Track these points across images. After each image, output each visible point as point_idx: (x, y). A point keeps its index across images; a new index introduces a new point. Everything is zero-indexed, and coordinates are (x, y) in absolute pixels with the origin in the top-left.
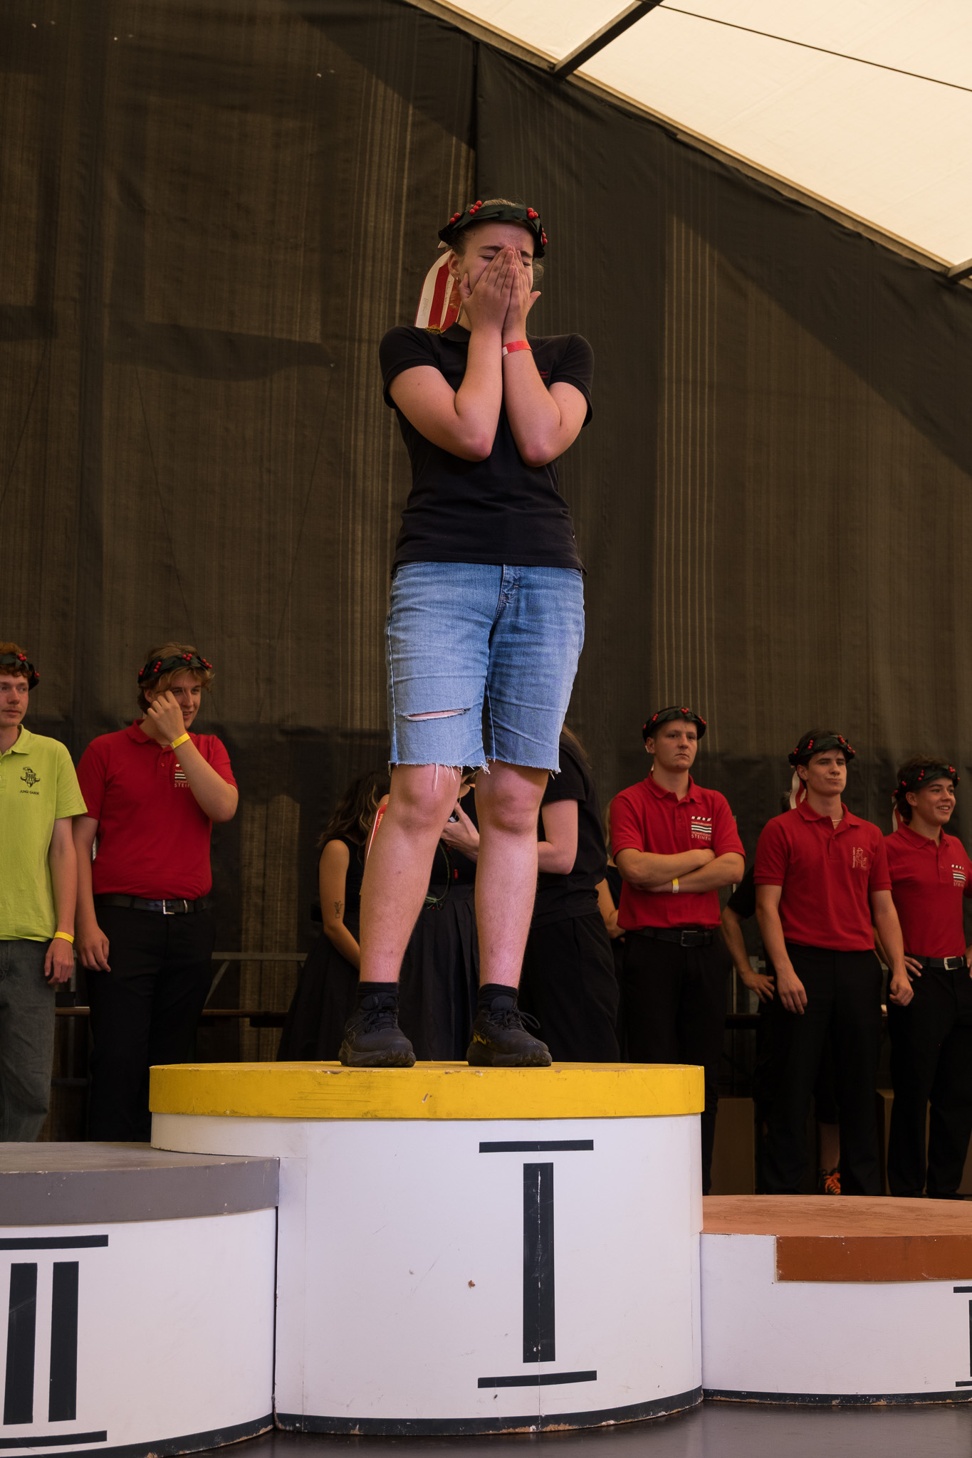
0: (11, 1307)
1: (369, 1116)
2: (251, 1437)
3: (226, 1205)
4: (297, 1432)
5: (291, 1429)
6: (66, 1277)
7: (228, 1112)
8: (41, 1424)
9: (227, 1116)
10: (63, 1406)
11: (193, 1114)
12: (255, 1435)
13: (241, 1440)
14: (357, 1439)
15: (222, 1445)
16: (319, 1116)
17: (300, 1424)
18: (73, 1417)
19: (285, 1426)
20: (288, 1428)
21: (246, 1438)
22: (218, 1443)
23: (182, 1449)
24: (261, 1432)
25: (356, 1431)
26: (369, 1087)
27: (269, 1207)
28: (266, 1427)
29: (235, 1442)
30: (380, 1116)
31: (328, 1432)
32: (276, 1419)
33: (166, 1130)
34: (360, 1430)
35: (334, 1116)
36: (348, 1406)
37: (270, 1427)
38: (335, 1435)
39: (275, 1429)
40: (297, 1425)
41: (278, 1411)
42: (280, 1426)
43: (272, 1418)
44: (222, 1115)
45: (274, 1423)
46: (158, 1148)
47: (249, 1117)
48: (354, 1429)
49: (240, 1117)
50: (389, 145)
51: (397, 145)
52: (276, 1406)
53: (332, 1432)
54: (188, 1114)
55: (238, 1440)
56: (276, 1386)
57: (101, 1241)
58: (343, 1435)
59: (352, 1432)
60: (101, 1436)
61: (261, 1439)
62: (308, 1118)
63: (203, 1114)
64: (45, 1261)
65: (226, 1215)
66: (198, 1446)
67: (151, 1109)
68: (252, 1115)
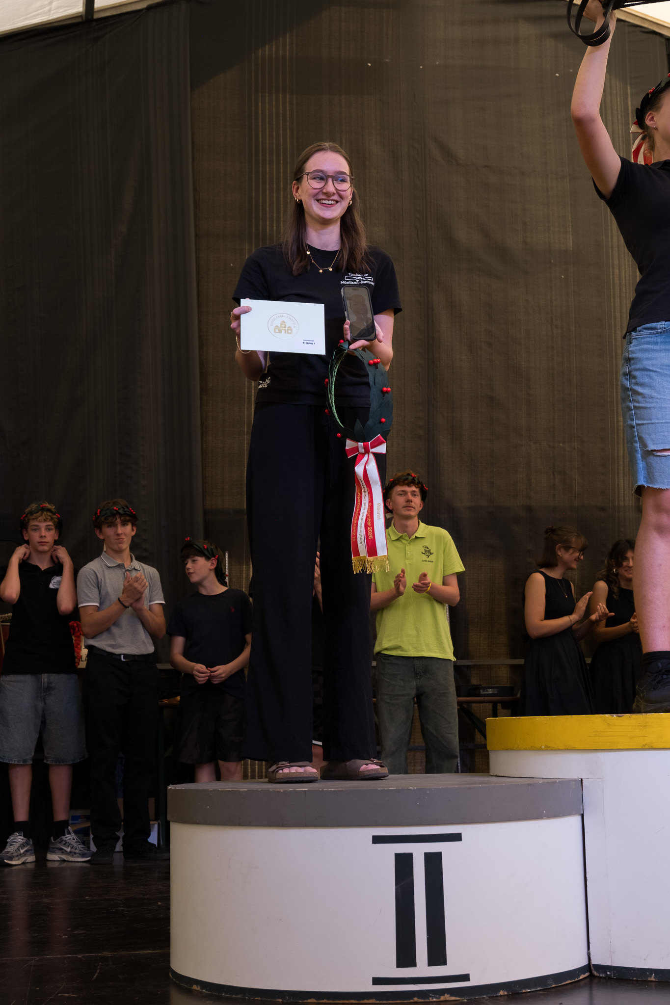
0: (396, 884)
1: (647, 747)
2: (574, 981)
3: (545, 812)
4: (609, 978)
5: (604, 976)
6: (434, 862)
7: (543, 747)
8: (422, 968)
9: (542, 750)
10: (437, 955)
11: (518, 749)
12: (576, 979)
13: (566, 983)
14: (653, 984)
15: (553, 986)
16: (610, 748)
17: (610, 972)
18: (445, 963)
19: (599, 973)
20: (601, 975)
21: (570, 981)
22: (550, 985)
23: (525, 989)
24: (581, 977)
25: (653, 979)
26: (645, 726)
27: (576, 814)
28: (584, 974)
29: (562, 984)
30: (655, 747)
31: (631, 978)
32: (592, 968)
33: (501, 761)
34: (655, 977)
35: (621, 748)
36: (645, 960)
37: (587, 974)
38: (636, 981)
39: (592, 976)
40: (608, 973)
41: (593, 962)
42: (595, 973)
43: (589, 967)
44: (539, 749)
45: (590, 971)
46: (495, 775)
47: (559, 750)
48: (651, 977)
49: (552, 750)
50: (617, 108)
51: (623, 108)
52: (591, 958)
53: (635, 979)
54: (515, 750)
55: (565, 983)
56: (590, 944)
57: (457, 837)
58: (643, 981)
59: (649, 979)
60: (466, 978)
61: (582, 983)
62: (601, 750)
63: (525, 749)
64: (418, 851)
65: (545, 819)
66: (536, 986)
67: (488, 748)
68: (561, 748)
